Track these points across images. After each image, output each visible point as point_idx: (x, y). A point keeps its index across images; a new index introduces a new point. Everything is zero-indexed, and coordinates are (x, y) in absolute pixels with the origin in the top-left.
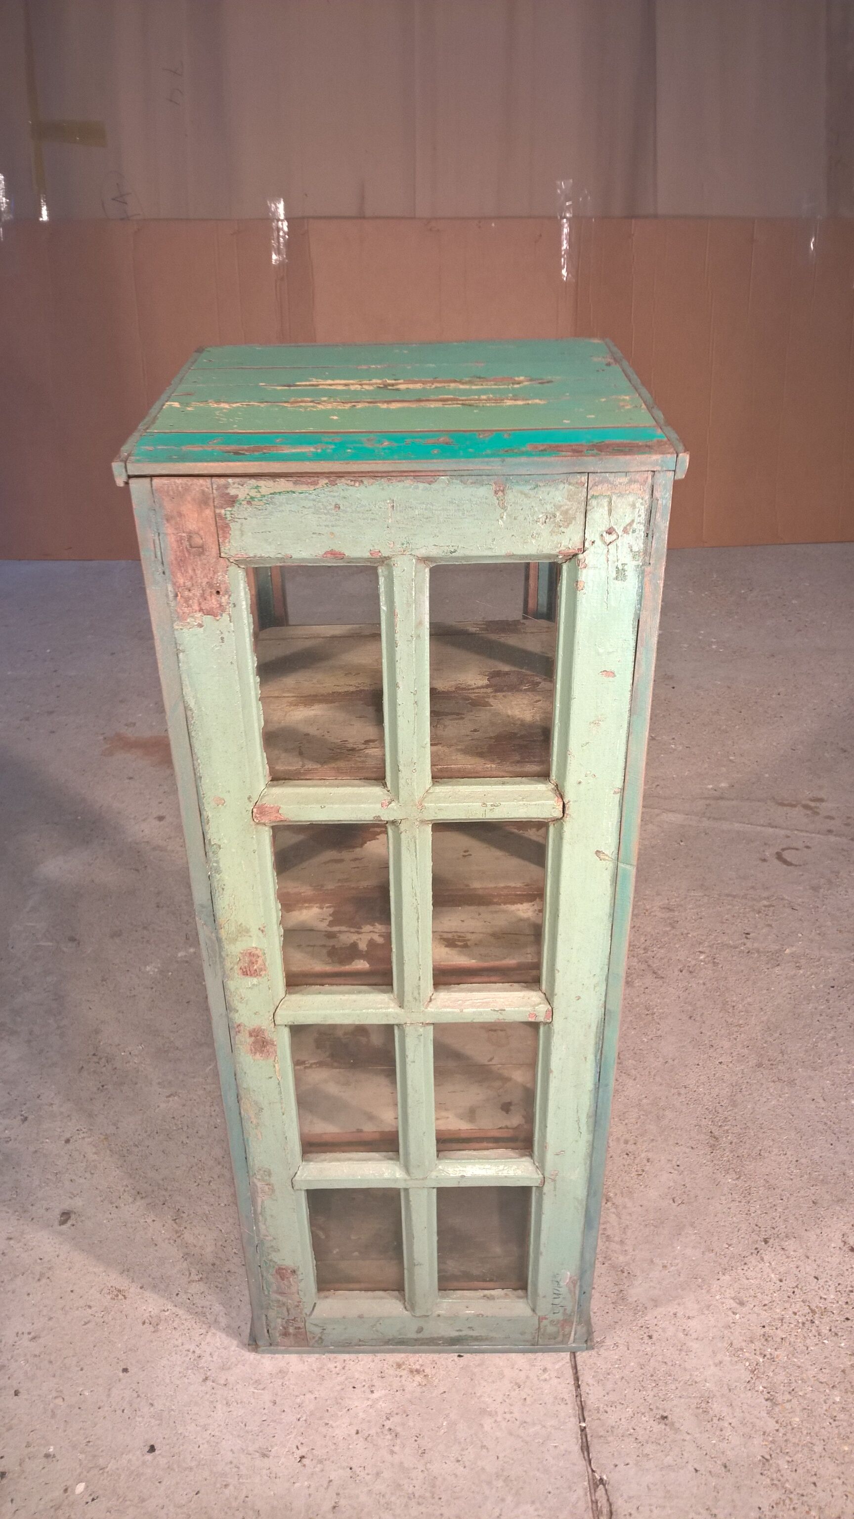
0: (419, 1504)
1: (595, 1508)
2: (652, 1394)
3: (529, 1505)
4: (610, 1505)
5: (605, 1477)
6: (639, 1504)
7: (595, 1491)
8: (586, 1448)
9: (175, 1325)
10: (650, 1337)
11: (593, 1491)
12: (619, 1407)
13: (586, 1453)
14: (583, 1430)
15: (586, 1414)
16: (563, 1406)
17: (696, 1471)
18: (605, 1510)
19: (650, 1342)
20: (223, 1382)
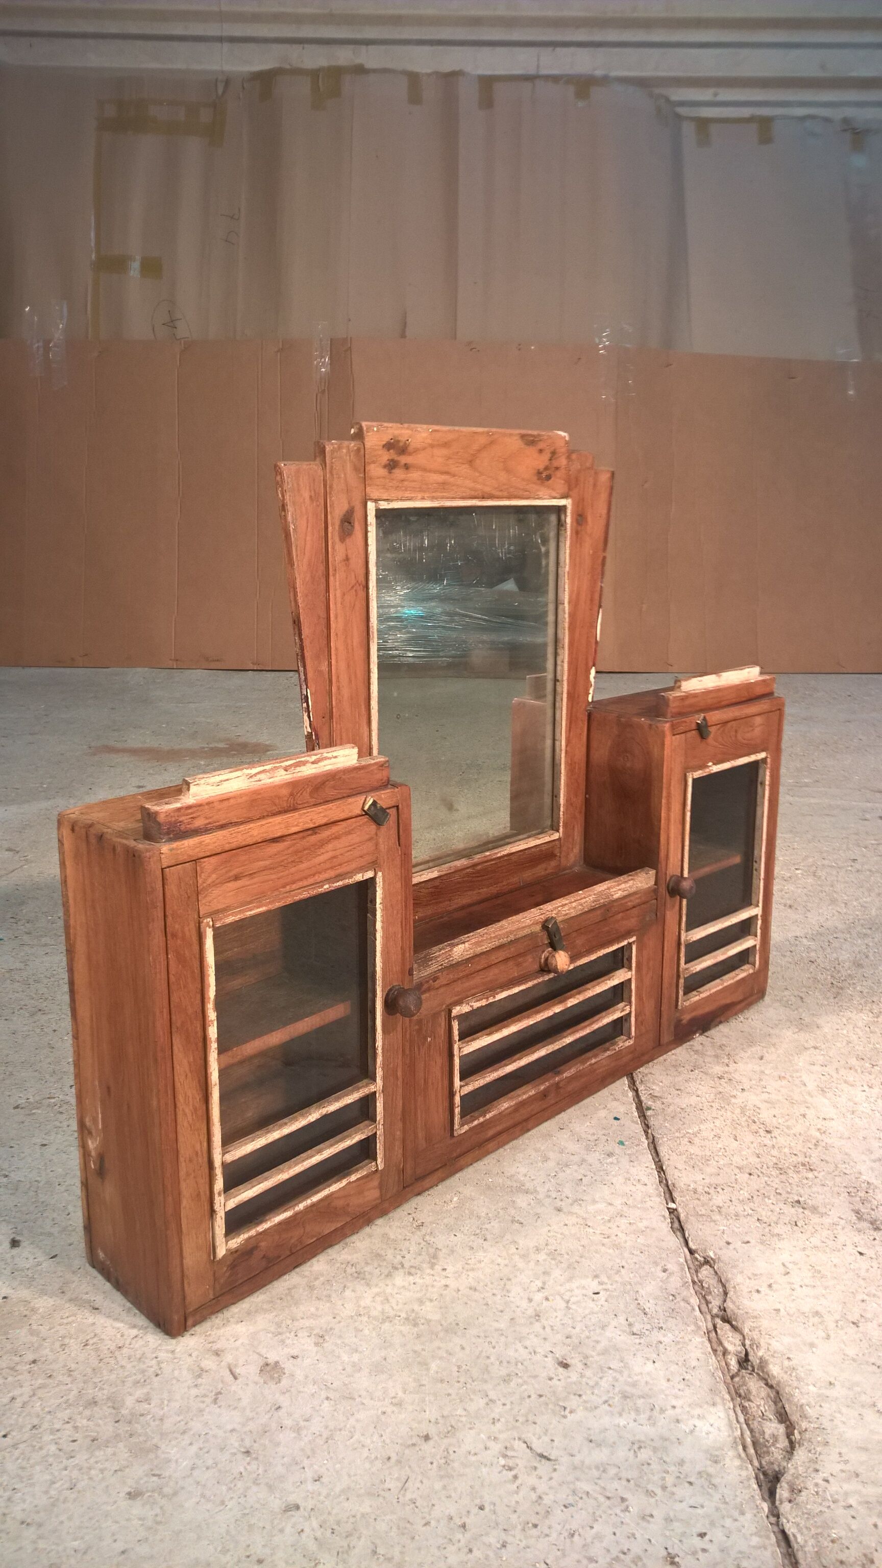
0: (410, 1274)
1: (696, 1287)
2: (777, 1180)
3: (590, 1280)
4: (724, 1286)
5: (712, 1254)
6: (772, 1281)
7: (697, 1272)
8: (678, 1226)
10: (768, 1132)
11: (693, 1271)
12: (727, 1189)
13: (678, 1233)
14: (672, 1211)
15: (675, 1194)
16: (639, 1186)
17: (861, 1254)
18: (717, 1290)
19: (769, 1136)
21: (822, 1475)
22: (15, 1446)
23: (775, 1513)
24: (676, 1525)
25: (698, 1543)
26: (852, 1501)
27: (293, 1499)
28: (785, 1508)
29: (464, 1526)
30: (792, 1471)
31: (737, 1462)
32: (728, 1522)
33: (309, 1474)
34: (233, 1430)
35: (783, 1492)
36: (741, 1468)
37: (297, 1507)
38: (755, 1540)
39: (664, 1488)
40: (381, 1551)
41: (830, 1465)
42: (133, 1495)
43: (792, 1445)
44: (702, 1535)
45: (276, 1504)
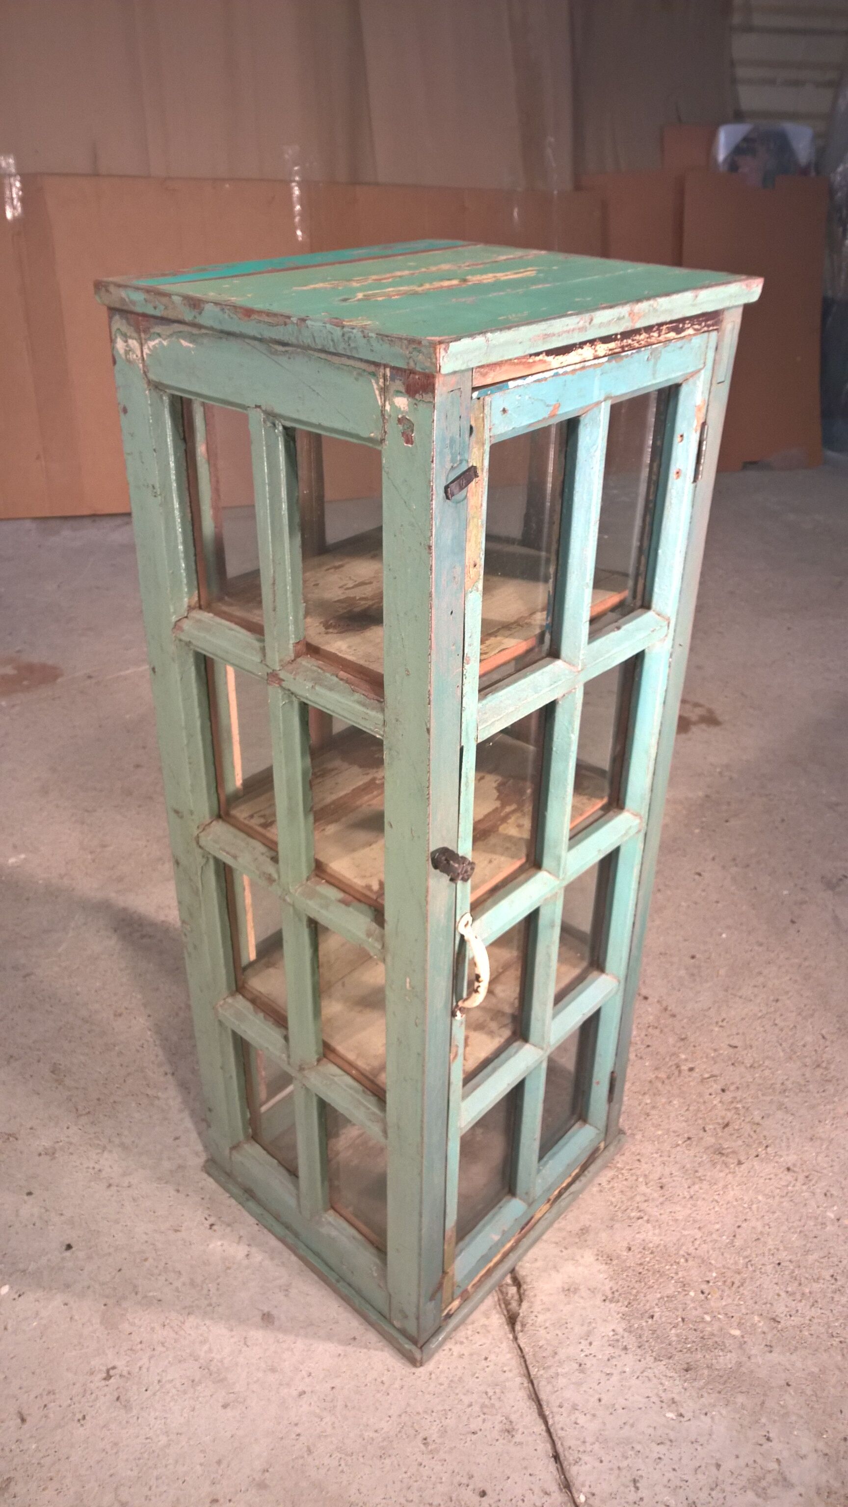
9: (71, 1150)
20: (126, 1184)
21: (535, 1313)
22: (154, 1394)
23: (516, 1338)
24: (475, 1356)
25: (484, 1364)
26: (547, 1325)
27: (300, 1389)
28: (520, 1335)
29: (382, 1382)
30: (521, 1315)
31: (497, 1316)
32: (497, 1350)
33: (304, 1373)
34: (260, 1358)
35: (518, 1327)
36: (499, 1318)
37: (304, 1392)
38: (509, 1356)
39: (467, 1338)
40: (349, 1405)
41: (537, 1307)
42: (225, 1406)
43: (521, 1301)
44: (486, 1359)
45: (295, 1393)
